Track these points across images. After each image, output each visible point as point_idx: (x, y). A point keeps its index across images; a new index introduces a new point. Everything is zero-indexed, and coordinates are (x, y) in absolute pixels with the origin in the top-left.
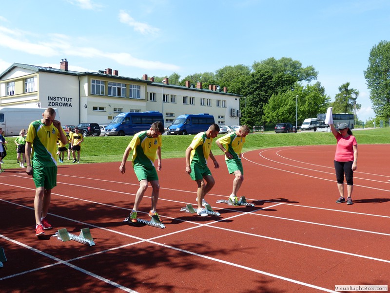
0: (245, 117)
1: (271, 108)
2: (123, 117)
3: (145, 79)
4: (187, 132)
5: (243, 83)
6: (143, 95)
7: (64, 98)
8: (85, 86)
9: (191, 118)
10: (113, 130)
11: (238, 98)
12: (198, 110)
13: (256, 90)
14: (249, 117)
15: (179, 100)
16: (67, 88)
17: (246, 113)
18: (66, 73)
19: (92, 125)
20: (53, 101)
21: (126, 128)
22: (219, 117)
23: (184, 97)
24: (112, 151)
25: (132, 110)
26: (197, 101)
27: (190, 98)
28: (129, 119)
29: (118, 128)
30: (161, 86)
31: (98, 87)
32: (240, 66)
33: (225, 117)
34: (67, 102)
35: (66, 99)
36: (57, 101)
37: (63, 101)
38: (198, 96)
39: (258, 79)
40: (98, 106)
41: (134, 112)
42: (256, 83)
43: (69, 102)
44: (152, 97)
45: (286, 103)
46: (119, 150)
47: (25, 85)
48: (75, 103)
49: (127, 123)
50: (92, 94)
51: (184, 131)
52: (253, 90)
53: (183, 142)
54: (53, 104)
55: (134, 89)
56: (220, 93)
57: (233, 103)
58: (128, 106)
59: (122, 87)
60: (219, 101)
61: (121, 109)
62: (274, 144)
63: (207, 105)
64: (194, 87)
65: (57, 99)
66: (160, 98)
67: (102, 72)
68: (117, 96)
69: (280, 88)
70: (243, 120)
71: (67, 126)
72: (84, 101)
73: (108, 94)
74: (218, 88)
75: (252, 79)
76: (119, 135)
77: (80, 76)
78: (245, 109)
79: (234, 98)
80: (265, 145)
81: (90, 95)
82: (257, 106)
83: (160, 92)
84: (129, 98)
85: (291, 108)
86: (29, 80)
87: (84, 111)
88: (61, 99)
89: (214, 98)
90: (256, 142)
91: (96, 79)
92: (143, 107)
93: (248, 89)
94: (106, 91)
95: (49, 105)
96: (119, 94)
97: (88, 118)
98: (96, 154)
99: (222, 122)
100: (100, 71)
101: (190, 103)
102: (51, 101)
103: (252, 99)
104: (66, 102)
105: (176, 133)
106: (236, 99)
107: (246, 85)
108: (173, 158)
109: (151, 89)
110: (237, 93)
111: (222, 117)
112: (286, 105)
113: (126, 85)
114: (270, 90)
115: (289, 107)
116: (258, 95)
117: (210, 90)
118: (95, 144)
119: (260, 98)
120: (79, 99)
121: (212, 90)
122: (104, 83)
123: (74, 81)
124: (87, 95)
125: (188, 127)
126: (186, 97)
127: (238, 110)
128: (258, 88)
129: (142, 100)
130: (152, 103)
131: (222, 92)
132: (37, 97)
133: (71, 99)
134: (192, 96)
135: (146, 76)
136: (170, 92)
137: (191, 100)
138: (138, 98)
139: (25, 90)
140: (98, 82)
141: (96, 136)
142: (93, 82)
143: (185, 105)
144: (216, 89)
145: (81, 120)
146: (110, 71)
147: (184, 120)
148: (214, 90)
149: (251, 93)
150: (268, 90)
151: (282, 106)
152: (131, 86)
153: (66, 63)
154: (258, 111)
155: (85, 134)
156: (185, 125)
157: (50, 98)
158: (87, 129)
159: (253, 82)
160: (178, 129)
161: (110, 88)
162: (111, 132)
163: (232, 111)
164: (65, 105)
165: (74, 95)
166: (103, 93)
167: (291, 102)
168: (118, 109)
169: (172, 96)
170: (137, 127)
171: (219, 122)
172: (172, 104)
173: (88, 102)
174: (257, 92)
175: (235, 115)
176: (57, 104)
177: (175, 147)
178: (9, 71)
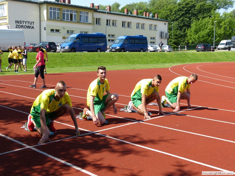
0: (172, 38)
1: (193, 31)
2: (74, 37)
3: (92, 7)
4: (126, 50)
5: (171, 11)
6: (90, 20)
7: (28, 22)
8: (45, 12)
9: (129, 38)
10: (67, 48)
11: (167, 23)
12: (135, 32)
13: (181, 17)
14: (175, 39)
15: (119, 24)
16: (31, 13)
17: (173, 35)
18: (30, 2)
19: (50, 44)
20: (19, 24)
21: (77, 46)
22: (151, 38)
23: (123, 22)
24: (66, 64)
25: (81, 32)
26: (134, 25)
27: (128, 23)
28: (79, 39)
29: (70, 46)
31: (54, 13)
33: (156, 39)
34: (31, 25)
35: (29, 23)
36: (22, 24)
37: (27, 25)
38: (134, 21)
39: (183, 8)
40: (55, 28)
41: (83, 33)
42: (182, 10)
43: (32, 25)
44: (98, 21)
45: (206, 27)
46: (72, 63)
49: (78, 42)
50: (49, 19)
51: (122, 49)
52: (179, 16)
53: (122, 57)
54: (20, 26)
55: (83, 15)
56: (153, 18)
57: (163, 27)
58: (78, 29)
60: (151, 25)
61: (73, 31)
62: (195, 60)
63: (142, 28)
64: (131, 13)
65: (22, 22)
67: (58, 1)
68: (69, 20)
69: (202, 15)
70: (171, 41)
71: (30, 44)
72: (44, 24)
73: (62, 20)
74: (151, 15)
75: (178, 8)
76: (72, 52)
77: (40, 4)
78: (172, 32)
79: (164, 23)
80: (188, 61)
81: (48, 19)
82: (181, 30)
83: (104, 18)
84: (79, 22)
85: (210, 31)
87: (44, 33)
88: (26, 22)
89: (147, 22)
90: (181, 59)
91: (53, 7)
92: (91, 30)
93: (174, 16)
94: (61, 17)
95: (16, 27)
96: (71, 19)
97: (47, 38)
98: (54, 66)
99: (153, 43)
101: (128, 27)
103: (178, 25)
104: (29, 25)
105: (117, 51)
106: (165, 24)
107: (173, 12)
108: (114, 70)
109: (97, 15)
110: (165, 19)
111: (154, 38)
112: (206, 28)
113: (76, 12)
114: (194, 17)
115: (208, 31)
116: (183, 20)
117: (144, 16)
118: (52, 58)
119: (184, 23)
120: (40, 22)
121: (146, 16)
122: (59, 10)
123: (35, 8)
124: (46, 19)
125: (126, 46)
126: (125, 22)
127: (167, 32)
128: (183, 15)
129: (90, 23)
130: (97, 26)
131: (154, 18)
132: (7, 21)
133: (33, 22)
134: (129, 21)
135: (93, 4)
136: (112, 18)
137: (129, 24)
138: (86, 23)
140: (55, 9)
141: (53, 52)
142: (51, 9)
143: (124, 29)
144: (149, 15)
147: (123, 40)
148: (147, 17)
149: (177, 20)
150: (191, 16)
151: (203, 30)
152: (81, 12)
154: (182, 34)
156: (124, 44)
157: (17, 22)
158: (46, 47)
159: (180, 10)
160: (118, 48)
161: (64, 14)
162: (65, 49)
163: (161, 33)
164: (29, 27)
165: (36, 20)
166: (58, 18)
167: (210, 26)
168: (71, 31)
169: (113, 21)
170: (86, 45)
171: (151, 42)
172: (114, 28)
173: (47, 25)
174: (182, 19)
175: (164, 37)
176: (22, 27)
177: (116, 62)
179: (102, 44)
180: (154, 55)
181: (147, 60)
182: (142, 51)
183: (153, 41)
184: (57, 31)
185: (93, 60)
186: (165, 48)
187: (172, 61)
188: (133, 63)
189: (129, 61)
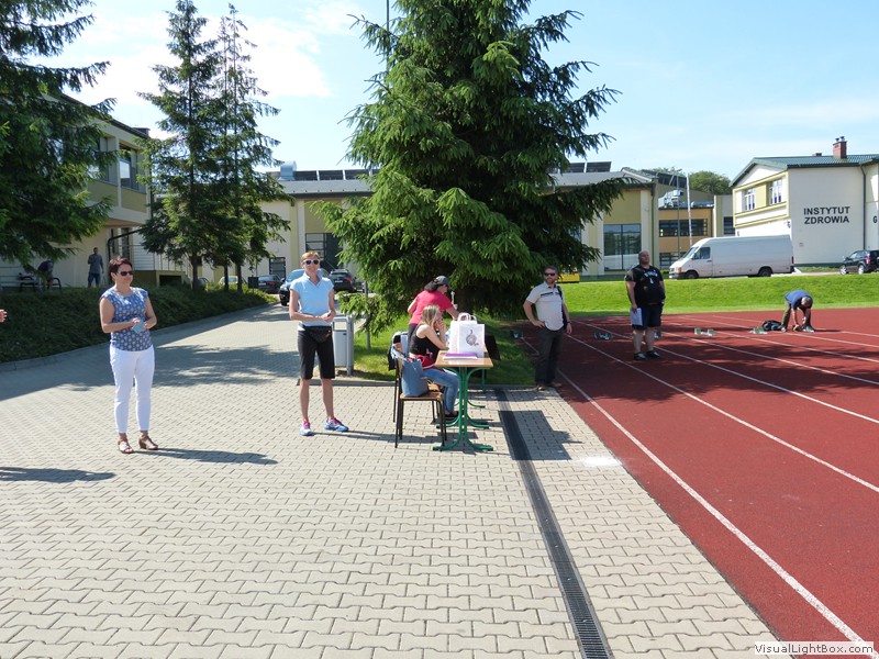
7: (835, 208)
8: (874, 183)
18: (844, 164)
20: (814, 215)
34: (840, 215)
35: (837, 210)
36: (820, 215)
37: (832, 214)
43: (843, 215)
47: (769, 191)
48: (854, 215)
54: (813, 220)
65: (820, 211)
72: (873, 210)
77: (864, 166)
86: (775, 183)
87: (873, 229)
88: (829, 210)
95: (806, 223)
102: (810, 216)
104: (837, 215)
120: (864, 207)
123: (854, 176)
124: (877, 198)
132: (786, 212)
133: (847, 208)
139: (769, 200)
145: (868, 244)
153: (843, 144)
157: (809, 211)
164: (835, 220)
165: (854, 201)
176: (820, 220)
178: (748, 172)
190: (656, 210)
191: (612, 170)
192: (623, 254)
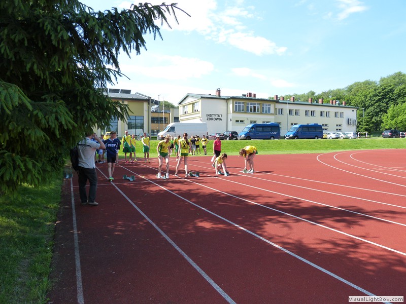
0: (363, 125)
1: (389, 116)
2: (250, 127)
3: (275, 99)
4: (299, 137)
5: (366, 97)
6: (272, 111)
7: (217, 115)
8: (231, 106)
9: (302, 127)
10: (243, 136)
11: (355, 110)
13: (376, 102)
14: (366, 125)
16: (220, 108)
17: (363, 121)
18: (219, 98)
19: (233, 133)
21: (251, 134)
22: (337, 125)
23: (306, 111)
25: (264, 122)
26: (317, 114)
27: (312, 112)
28: (254, 129)
29: (246, 134)
30: (287, 103)
31: (239, 106)
32: (367, 81)
33: (342, 126)
36: (212, 117)
37: (216, 117)
38: (318, 110)
39: (379, 93)
40: (240, 119)
42: (378, 96)
43: (220, 118)
44: (280, 111)
47: (193, 107)
48: (224, 118)
49: (253, 131)
50: (235, 111)
51: (296, 136)
52: (374, 102)
53: (290, 144)
54: (210, 119)
55: (266, 106)
57: (351, 114)
58: (261, 119)
59: (257, 106)
60: (337, 112)
61: (256, 121)
62: (372, 147)
63: (327, 116)
64: (317, 102)
65: (212, 115)
66: (286, 112)
67: (245, 95)
68: (253, 112)
69: (401, 99)
70: (361, 128)
72: (230, 117)
73: (247, 111)
75: (373, 93)
76: (247, 139)
77: (227, 100)
78: (363, 118)
79: (351, 110)
80: (364, 147)
81: (233, 112)
82: (377, 115)
83: (286, 108)
84: (262, 113)
86: (196, 104)
87: (230, 123)
88: (215, 115)
89: (332, 111)
90: (356, 145)
91: (238, 101)
92: (271, 119)
93: (369, 101)
94: (245, 109)
95: (207, 120)
96: (255, 111)
97: (232, 128)
99: (340, 130)
100: (243, 95)
101: (312, 115)
102: (209, 117)
103: (374, 110)
104: (218, 117)
105: (290, 138)
106: (353, 111)
107: (368, 98)
109: (279, 106)
110: (356, 106)
111: (340, 125)
113: (259, 104)
114: (392, 101)
116: (379, 106)
117: (331, 104)
119: (381, 109)
120: (227, 115)
122: (244, 103)
123: (223, 103)
124: (231, 112)
125: (300, 134)
126: (308, 111)
127: (355, 119)
128: (379, 100)
129: (272, 114)
130: (281, 116)
131: (341, 105)
132: (200, 115)
133: (221, 115)
134: (313, 110)
135: (277, 96)
136: (294, 107)
137: (312, 113)
138: (268, 112)
139: (194, 111)
140: (239, 103)
141: (235, 140)
142: (236, 103)
143: (307, 117)
144: (336, 103)
145: (228, 129)
146: (250, 94)
147: (297, 129)
148: (334, 103)
149: (372, 105)
150: (389, 101)
151: (401, 115)
152: (263, 105)
153: (219, 91)
154: (379, 119)
155: (228, 139)
156: (297, 132)
157: (208, 115)
158: (229, 135)
159: (375, 95)
160: (291, 135)
161: (248, 107)
163: (349, 120)
164: (217, 119)
165: (224, 113)
166: (243, 110)
168: (254, 121)
169: (296, 110)
170: (260, 134)
171: (337, 130)
172: (296, 117)
173: (232, 117)
174: (377, 104)
175: (352, 124)
176: (212, 119)
177: (283, 148)
178: (185, 99)
179: (275, 133)
180: (325, 141)
181: (316, 146)
182: (316, 138)
183: (340, 128)
184: (242, 121)
185: (262, 147)
186: (349, 135)
187: (344, 147)
188: (301, 149)
189: (296, 147)
190: (150, 112)
191: (131, 93)
192: (136, 129)
